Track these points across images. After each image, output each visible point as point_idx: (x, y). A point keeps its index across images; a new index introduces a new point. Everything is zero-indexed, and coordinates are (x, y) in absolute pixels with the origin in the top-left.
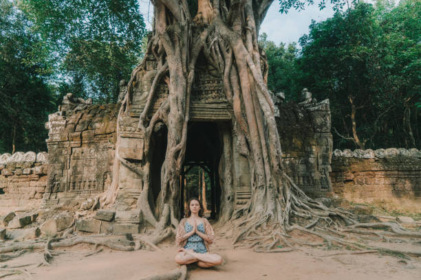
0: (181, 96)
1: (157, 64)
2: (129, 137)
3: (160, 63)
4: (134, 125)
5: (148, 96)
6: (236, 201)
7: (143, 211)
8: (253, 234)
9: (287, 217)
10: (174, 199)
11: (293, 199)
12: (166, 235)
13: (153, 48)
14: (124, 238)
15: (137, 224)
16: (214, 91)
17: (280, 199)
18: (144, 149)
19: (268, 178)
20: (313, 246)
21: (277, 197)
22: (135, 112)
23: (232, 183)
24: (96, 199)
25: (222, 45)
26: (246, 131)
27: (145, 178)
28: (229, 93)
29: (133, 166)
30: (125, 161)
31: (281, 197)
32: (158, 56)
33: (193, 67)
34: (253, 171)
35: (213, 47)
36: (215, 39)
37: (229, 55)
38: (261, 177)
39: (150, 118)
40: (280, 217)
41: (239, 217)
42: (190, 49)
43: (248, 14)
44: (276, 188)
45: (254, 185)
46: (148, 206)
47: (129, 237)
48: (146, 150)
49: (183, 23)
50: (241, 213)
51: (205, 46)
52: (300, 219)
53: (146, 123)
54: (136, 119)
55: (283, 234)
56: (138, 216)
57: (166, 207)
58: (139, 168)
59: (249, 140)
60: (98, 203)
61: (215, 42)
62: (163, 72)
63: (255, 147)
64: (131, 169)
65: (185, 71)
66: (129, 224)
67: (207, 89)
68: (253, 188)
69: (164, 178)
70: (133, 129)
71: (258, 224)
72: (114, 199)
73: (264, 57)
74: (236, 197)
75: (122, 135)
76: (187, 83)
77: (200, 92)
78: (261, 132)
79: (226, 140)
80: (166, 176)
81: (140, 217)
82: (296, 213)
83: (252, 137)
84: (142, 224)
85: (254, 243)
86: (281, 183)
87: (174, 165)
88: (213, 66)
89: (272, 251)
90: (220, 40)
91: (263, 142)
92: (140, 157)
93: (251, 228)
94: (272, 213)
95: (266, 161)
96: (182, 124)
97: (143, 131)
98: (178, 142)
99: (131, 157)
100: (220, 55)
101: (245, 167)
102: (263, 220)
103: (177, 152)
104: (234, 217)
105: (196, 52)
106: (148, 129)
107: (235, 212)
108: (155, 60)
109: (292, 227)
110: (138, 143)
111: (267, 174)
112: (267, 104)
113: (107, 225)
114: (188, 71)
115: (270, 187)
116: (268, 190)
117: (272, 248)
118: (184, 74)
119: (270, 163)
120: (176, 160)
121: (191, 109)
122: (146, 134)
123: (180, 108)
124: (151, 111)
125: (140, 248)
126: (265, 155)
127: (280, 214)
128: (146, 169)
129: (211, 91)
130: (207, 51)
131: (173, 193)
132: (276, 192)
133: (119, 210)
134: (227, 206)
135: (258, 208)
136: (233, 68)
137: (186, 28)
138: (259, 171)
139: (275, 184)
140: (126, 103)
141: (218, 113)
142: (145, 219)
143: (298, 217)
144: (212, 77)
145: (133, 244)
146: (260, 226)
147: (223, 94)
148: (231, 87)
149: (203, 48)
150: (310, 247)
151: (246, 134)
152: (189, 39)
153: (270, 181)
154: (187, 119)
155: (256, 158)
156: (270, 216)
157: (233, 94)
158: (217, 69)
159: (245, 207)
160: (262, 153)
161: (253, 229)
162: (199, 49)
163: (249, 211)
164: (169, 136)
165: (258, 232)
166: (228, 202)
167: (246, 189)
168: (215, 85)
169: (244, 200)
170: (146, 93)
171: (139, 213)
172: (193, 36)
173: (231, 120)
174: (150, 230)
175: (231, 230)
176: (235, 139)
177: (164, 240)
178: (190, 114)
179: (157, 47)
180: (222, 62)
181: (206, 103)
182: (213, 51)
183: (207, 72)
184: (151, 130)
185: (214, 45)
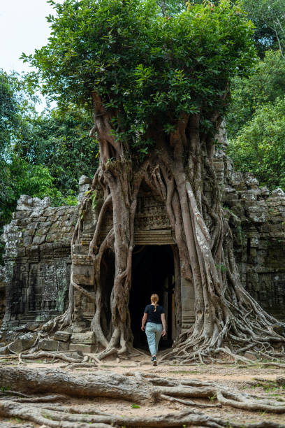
0: (124, 228)
2: (81, 265)
3: (106, 192)
5: (96, 224)
7: (96, 333)
9: (220, 341)
10: (124, 322)
13: (99, 179)
14: (76, 354)
15: (89, 344)
16: (159, 217)
17: (219, 324)
18: (95, 275)
19: (206, 303)
22: (85, 240)
24: (55, 321)
25: (164, 172)
27: (97, 302)
28: (172, 219)
29: (85, 292)
30: (78, 287)
31: (220, 322)
32: (105, 186)
33: (135, 198)
36: (157, 167)
37: (171, 182)
38: (199, 303)
39: (99, 246)
40: (213, 340)
42: (131, 181)
44: (214, 313)
47: (80, 353)
48: (97, 276)
51: (147, 175)
53: (95, 251)
54: (87, 247)
56: (91, 337)
57: (116, 329)
58: (91, 294)
60: (57, 325)
61: (156, 170)
62: (108, 203)
65: (127, 202)
66: (82, 345)
67: (152, 215)
68: (196, 313)
69: (113, 302)
70: (84, 257)
72: (71, 322)
76: (130, 214)
77: (145, 219)
82: (234, 337)
84: (95, 345)
86: (219, 308)
87: (121, 291)
88: (155, 192)
90: (162, 167)
91: (201, 269)
92: (91, 282)
94: (206, 336)
95: (204, 287)
96: (127, 253)
97: (94, 258)
98: (124, 269)
99: (84, 283)
100: (162, 183)
101: (190, 292)
103: (124, 278)
104: (179, 340)
105: (137, 183)
106: (97, 256)
107: (181, 335)
108: (102, 189)
110: (90, 270)
111: (204, 300)
112: (201, 234)
113: (64, 344)
114: (131, 202)
115: (207, 312)
116: (205, 315)
118: (126, 205)
119: (208, 289)
120: (123, 286)
121: (135, 237)
122: (96, 261)
123: (123, 239)
125: (87, 361)
126: (203, 281)
128: (98, 294)
129: (156, 217)
130: (149, 180)
131: (122, 317)
132: (215, 317)
133: (74, 332)
134: (177, 330)
136: (175, 194)
139: (213, 309)
140: (78, 229)
141: (163, 239)
142: (97, 340)
143: (235, 341)
144: (156, 203)
147: (167, 220)
148: (173, 213)
149: (144, 179)
151: (187, 257)
152: (129, 173)
153: (207, 306)
154: (131, 248)
155: (195, 284)
156: (203, 339)
157: (175, 221)
158: (159, 195)
159: (189, 331)
160: (200, 279)
162: (140, 180)
164: (116, 263)
166: (177, 326)
167: (190, 313)
168: (159, 210)
169: (189, 325)
170: (95, 221)
171: (92, 335)
173: (176, 245)
174: (102, 350)
176: (181, 263)
178: (135, 240)
179: (102, 179)
180: (164, 190)
181: (151, 230)
182: (155, 179)
183: (151, 198)
184: (100, 257)
185: (156, 173)
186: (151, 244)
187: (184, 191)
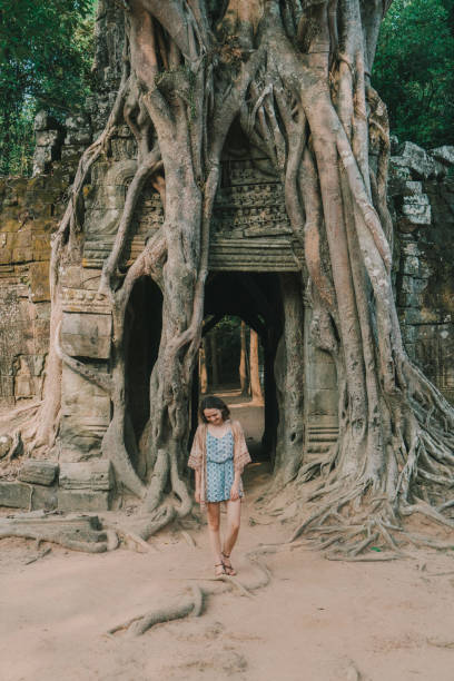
0: (189, 230)
1: (135, 147)
2: (81, 313)
3: (143, 145)
4: (90, 285)
5: (117, 219)
6: (308, 445)
7: (116, 463)
8: (332, 521)
9: (405, 487)
10: (177, 440)
11: (426, 443)
12: (164, 520)
13: (127, 112)
14: (86, 526)
15: (104, 491)
16: (263, 208)
17: (396, 447)
18: (112, 335)
19: (372, 407)
20: (439, 549)
21: (390, 443)
22: (91, 257)
23: (301, 405)
24: (14, 435)
25: (283, 103)
26: (330, 301)
27: (116, 397)
28: (296, 216)
29: (90, 373)
30: (73, 363)
31: (398, 443)
32: (139, 128)
33: (216, 161)
34: (343, 386)
35: (262, 110)
36: (267, 90)
37: (299, 128)
38: (356, 403)
39: (125, 270)
40: (390, 485)
41: (312, 479)
42: (210, 119)
43: (346, 16)
44: (388, 424)
45: (344, 415)
46: (124, 454)
47: (96, 524)
48: (116, 337)
49: (195, 64)
50: (316, 470)
51: (245, 109)
52: (436, 487)
53: (116, 281)
54: (94, 273)
55: (388, 524)
56: (106, 475)
57: (161, 456)
58: (103, 374)
59: (337, 322)
60: (21, 444)
61: (266, 96)
62: (149, 170)
63: (348, 338)
64: (86, 378)
65: (199, 170)
66: (87, 492)
67: (249, 203)
68: (342, 423)
69: (157, 400)
70: (89, 294)
71: (344, 501)
72: (52, 436)
73: (381, 119)
74: (308, 437)
75: (65, 308)
76: (203, 199)
77: (232, 211)
78: (362, 307)
79: (290, 310)
80: (160, 396)
81: (109, 479)
82: (428, 475)
83: (342, 316)
84: (115, 491)
85: (332, 538)
86: (399, 414)
87: (178, 375)
88: (260, 150)
89: (359, 558)
90: (279, 90)
91: (365, 330)
92: (105, 353)
93: (329, 508)
94: (375, 477)
95: (369, 369)
96: (194, 289)
97: (110, 300)
98: (185, 327)
99: (86, 354)
100: (277, 130)
101: (327, 376)
102: (353, 492)
103: (185, 347)
104: (301, 478)
105: (222, 126)
106: (121, 292)
107: (304, 468)
108: (131, 137)
109: (411, 508)
110: (101, 324)
111: (370, 397)
112: (375, 251)
113: (44, 493)
114: (206, 171)
115: (375, 423)
116: (370, 430)
117: (361, 552)
118: (197, 179)
119: (377, 374)
120: (182, 362)
121: (213, 250)
122: (116, 307)
123: (188, 258)
124: (126, 254)
125: (118, 546)
126: (368, 356)
127: (391, 479)
128: (117, 377)
129: (257, 208)
130: (249, 120)
131: (176, 430)
132: (389, 432)
133: (65, 461)
134: (289, 453)
135: (348, 466)
136: (307, 156)
137: (201, 75)
138: (355, 390)
139: (387, 416)
140: (68, 228)
141: (271, 258)
142: (119, 480)
143: (431, 483)
144: (259, 176)
145: (104, 538)
146: (347, 503)
147: (284, 217)
148: (301, 201)
149: (238, 116)
150: (434, 551)
151: (331, 306)
152: (207, 99)
153: (375, 411)
154: (203, 276)
155: (350, 362)
156: (370, 483)
157: (304, 219)
158: (268, 158)
159: (324, 458)
160: (361, 352)
161: (333, 511)
162: (230, 118)
163: (333, 467)
164: (165, 312)
165: (340, 517)
166: (291, 443)
167: (327, 421)
168: (266, 193)
169: (324, 445)
170: (114, 213)
171: (107, 469)
172: (216, 90)
173: (300, 273)
174: (130, 502)
175: (294, 506)
176: (308, 313)
177: (161, 530)
178: (209, 260)
179: (136, 110)
180: (281, 145)
181: (245, 237)
182: (263, 118)
183: (248, 163)
184: (127, 296)
185: (265, 104)
186: (245, 269)
187: (333, 152)
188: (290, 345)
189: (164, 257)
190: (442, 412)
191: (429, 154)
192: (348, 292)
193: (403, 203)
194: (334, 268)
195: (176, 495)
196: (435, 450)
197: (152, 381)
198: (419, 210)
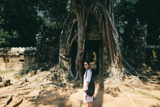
0: (82, 33)
2: (64, 48)
6: (103, 70)
7: (70, 73)
8: (108, 85)
9: (121, 78)
10: (80, 70)
11: (125, 71)
12: (77, 84)
13: (71, 13)
15: (68, 78)
16: (95, 29)
19: (115, 64)
22: (66, 38)
23: (102, 64)
27: (70, 62)
29: (66, 58)
30: (63, 56)
31: (120, 71)
33: (87, 20)
34: (110, 60)
37: (101, 14)
38: (112, 63)
39: (71, 40)
40: (118, 78)
42: (86, 13)
48: (70, 52)
50: (105, 75)
51: (92, 11)
53: (70, 42)
55: (118, 86)
56: (68, 75)
57: (78, 72)
60: (55, 70)
61: (95, 9)
62: (75, 23)
63: (110, 51)
66: (65, 78)
67: (92, 28)
68: (109, 67)
72: (60, 68)
74: (103, 69)
76: (84, 27)
79: (100, 47)
80: (77, 62)
82: (125, 77)
83: (109, 48)
84: (70, 78)
86: (120, 65)
87: (80, 58)
88: (94, 19)
90: (98, 8)
91: (114, 50)
92: (68, 54)
96: (83, 43)
98: (81, 50)
99: (65, 55)
100: (97, 15)
102: (112, 79)
103: (81, 53)
105: (88, 15)
106: (70, 44)
107: (102, 75)
108: (72, 18)
109: (123, 83)
110: (67, 49)
112: (115, 35)
113: (58, 78)
114: (85, 22)
116: (115, 68)
118: (83, 24)
119: (116, 58)
120: (81, 56)
121: (86, 37)
122: (70, 46)
123: (82, 37)
124: (71, 37)
128: (70, 59)
130: (92, 13)
131: (80, 68)
132: (118, 69)
133: (62, 73)
134: (100, 72)
135: (111, 75)
136: (103, 20)
137: (84, 5)
139: (118, 66)
140: (62, 34)
141: (96, 38)
142: (71, 76)
144: (94, 23)
145: (66, 87)
146: (110, 82)
147: (99, 30)
148: (102, 27)
149: (90, 13)
151: (107, 46)
154: (84, 41)
155: (111, 56)
157: (102, 30)
158: (96, 20)
159: (106, 73)
160: (113, 54)
161: (108, 83)
164: (78, 47)
166: (100, 70)
167: (106, 66)
169: (106, 71)
170: (69, 30)
172: (86, 8)
173: (102, 40)
174: (72, 80)
176: (103, 48)
179: (73, 12)
180: (98, 18)
181: (92, 34)
182: (95, 13)
183: (92, 21)
184: (72, 45)
185: (95, 10)
187: (107, 18)
188: (100, 53)
189: (77, 38)
190: (127, 65)
191: (123, 23)
192: (110, 43)
193: (119, 30)
194: (108, 39)
195: (80, 79)
196: (126, 72)
197: (76, 59)
198: (122, 31)
